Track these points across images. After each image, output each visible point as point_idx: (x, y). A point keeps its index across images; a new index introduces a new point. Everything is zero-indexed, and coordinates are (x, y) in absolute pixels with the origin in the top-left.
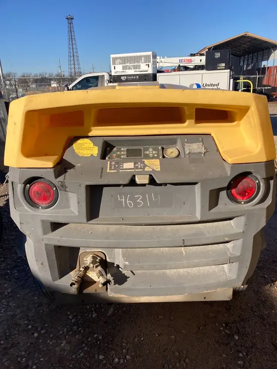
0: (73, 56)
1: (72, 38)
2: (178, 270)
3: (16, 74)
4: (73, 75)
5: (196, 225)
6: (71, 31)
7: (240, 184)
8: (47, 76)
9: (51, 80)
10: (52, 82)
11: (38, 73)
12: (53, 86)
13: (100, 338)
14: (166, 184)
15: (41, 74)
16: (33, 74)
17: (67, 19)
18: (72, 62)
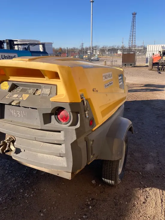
0: (133, 36)
1: (133, 26)
2: (44, 155)
3: (99, 46)
4: (131, 47)
5: (44, 131)
6: (134, 21)
7: (61, 113)
8: (116, 47)
9: (118, 50)
10: (118, 51)
11: (111, 46)
12: (118, 53)
13: (29, 183)
14: (28, 108)
15: (112, 46)
16: (108, 46)
17: (133, 14)
18: (131, 40)
